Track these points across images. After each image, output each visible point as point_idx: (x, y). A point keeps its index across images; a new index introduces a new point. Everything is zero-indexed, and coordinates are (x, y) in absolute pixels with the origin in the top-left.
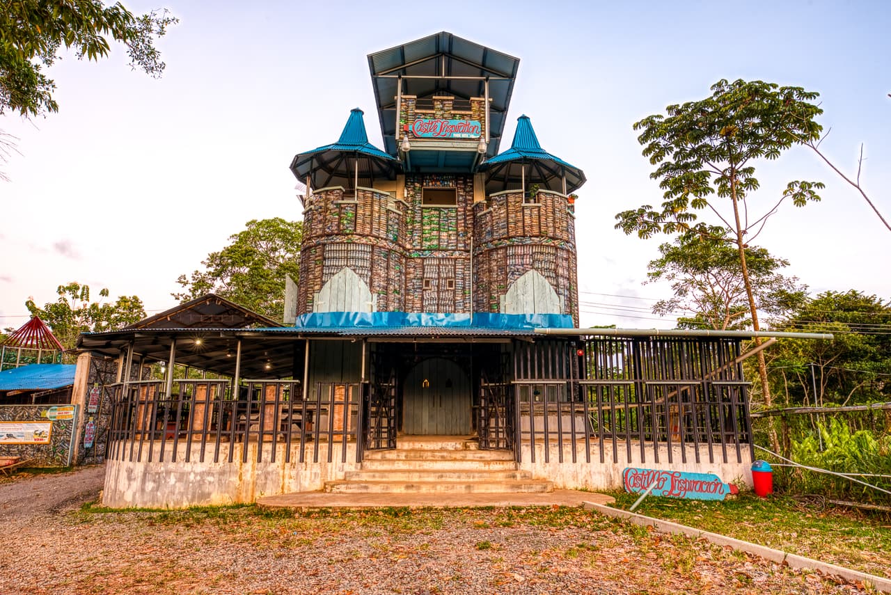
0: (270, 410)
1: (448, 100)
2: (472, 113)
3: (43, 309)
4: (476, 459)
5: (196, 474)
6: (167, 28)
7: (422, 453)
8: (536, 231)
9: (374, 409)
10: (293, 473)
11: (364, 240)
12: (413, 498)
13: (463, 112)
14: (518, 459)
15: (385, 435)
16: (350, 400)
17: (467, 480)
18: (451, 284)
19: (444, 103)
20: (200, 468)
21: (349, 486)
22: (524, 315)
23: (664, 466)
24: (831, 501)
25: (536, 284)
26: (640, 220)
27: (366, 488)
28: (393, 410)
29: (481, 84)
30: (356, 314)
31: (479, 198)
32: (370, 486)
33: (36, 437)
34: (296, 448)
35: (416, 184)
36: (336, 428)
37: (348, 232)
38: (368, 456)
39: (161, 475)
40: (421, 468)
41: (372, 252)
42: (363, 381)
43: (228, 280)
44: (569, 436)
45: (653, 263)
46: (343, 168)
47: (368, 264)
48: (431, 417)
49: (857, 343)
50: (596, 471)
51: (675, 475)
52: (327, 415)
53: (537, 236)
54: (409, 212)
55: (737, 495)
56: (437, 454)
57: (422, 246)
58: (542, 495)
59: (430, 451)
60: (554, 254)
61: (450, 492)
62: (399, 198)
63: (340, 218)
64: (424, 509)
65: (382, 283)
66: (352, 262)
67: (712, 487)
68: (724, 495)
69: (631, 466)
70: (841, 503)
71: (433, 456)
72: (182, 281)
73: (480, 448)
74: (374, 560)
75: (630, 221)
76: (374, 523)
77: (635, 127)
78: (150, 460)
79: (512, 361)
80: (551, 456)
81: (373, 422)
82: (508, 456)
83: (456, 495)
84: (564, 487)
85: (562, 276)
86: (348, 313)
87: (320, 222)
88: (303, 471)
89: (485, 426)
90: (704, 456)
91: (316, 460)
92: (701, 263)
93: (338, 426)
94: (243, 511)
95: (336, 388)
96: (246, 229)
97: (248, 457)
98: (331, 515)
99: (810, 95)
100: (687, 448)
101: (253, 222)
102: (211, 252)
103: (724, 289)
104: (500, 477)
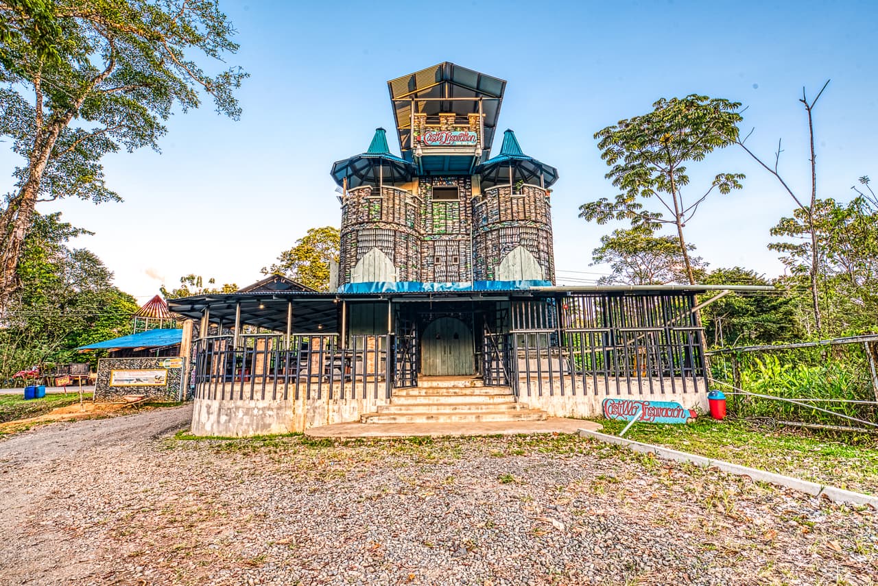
0: (316, 358)
1: (451, 116)
2: (469, 125)
3: (172, 293)
4: (482, 394)
5: (259, 409)
6: (241, 81)
7: (439, 390)
8: (522, 216)
9: (399, 356)
10: (336, 407)
11: (388, 227)
12: (433, 428)
13: (463, 125)
14: (516, 394)
15: (408, 376)
16: (380, 349)
17: (476, 411)
18: (456, 260)
19: (448, 119)
20: (261, 404)
21: (381, 417)
22: (514, 282)
23: (636, 397)
24: (780, 422)
25: (523, 257)
26: (598, 209)
27: (394, 419)
28: (414, 356)
29: (476, 103)
30: (384, 283)
31: (476, 192)
32: (397, 417)
33: (157, 381)
34: (337, 388)
35: (427, 184)
36: (369, 371)
37: (376, 220)
38: (395, 393)
39: (232, 410)
40: (439, 402)
41: (395, 236)
42: (390, 333)
43: (295, 270)
44: (558, 374)
45: (596, 250)
46: (371, 174)
47: (391, 245)
48: (443, 362)
49: (741, 304)
50: (581, 402)
51: (645, 403)
52: (361, 361)
53: (523, 220)
54: (423, 205)
55: (696, 418)
56: (451, 390)
57: (433, 232)
58: (539, 422)
59: (445, 388)
60: (536, 234)
61: (463, 421)
62: (414, 194)
63: (370, 210)
64: (443, 438)
65: (403, 260)
66: (379, 244)
67: (676, 413)
68: (686, 419)
69: (608, 397)
70: (790, 423)
71: (448, 392)
72: (264, 271)
73: (485, 385)
74: (403, 497)
75: (591, 211)
76: (402, 452)
77: (595, 136)
78: (223, 399)
79: (510, 315)
80: (543, 391)
81: (398, 366)
82: (508, 391)
83: (468, 424)
84: (555, 415)
85: (543, 251)
86: (378, 283)
87: (354, 213)
88: (344, 406)
89: (488, 368)
90: (668, 389)
91: (353, 397)
92: (631, 249)
93: (370, 370)
94: (295, 439)
95: (368, 339)
96: (307, 235)
97: (299, 395)
98: (365, 443)
99: (735, 105)
100: (654, 382)
101: (312, 230)
102: (283, 251)
103: (648, 267)
104: (503, 408)
